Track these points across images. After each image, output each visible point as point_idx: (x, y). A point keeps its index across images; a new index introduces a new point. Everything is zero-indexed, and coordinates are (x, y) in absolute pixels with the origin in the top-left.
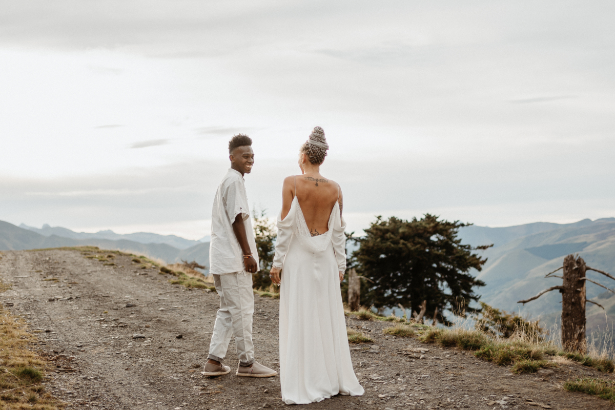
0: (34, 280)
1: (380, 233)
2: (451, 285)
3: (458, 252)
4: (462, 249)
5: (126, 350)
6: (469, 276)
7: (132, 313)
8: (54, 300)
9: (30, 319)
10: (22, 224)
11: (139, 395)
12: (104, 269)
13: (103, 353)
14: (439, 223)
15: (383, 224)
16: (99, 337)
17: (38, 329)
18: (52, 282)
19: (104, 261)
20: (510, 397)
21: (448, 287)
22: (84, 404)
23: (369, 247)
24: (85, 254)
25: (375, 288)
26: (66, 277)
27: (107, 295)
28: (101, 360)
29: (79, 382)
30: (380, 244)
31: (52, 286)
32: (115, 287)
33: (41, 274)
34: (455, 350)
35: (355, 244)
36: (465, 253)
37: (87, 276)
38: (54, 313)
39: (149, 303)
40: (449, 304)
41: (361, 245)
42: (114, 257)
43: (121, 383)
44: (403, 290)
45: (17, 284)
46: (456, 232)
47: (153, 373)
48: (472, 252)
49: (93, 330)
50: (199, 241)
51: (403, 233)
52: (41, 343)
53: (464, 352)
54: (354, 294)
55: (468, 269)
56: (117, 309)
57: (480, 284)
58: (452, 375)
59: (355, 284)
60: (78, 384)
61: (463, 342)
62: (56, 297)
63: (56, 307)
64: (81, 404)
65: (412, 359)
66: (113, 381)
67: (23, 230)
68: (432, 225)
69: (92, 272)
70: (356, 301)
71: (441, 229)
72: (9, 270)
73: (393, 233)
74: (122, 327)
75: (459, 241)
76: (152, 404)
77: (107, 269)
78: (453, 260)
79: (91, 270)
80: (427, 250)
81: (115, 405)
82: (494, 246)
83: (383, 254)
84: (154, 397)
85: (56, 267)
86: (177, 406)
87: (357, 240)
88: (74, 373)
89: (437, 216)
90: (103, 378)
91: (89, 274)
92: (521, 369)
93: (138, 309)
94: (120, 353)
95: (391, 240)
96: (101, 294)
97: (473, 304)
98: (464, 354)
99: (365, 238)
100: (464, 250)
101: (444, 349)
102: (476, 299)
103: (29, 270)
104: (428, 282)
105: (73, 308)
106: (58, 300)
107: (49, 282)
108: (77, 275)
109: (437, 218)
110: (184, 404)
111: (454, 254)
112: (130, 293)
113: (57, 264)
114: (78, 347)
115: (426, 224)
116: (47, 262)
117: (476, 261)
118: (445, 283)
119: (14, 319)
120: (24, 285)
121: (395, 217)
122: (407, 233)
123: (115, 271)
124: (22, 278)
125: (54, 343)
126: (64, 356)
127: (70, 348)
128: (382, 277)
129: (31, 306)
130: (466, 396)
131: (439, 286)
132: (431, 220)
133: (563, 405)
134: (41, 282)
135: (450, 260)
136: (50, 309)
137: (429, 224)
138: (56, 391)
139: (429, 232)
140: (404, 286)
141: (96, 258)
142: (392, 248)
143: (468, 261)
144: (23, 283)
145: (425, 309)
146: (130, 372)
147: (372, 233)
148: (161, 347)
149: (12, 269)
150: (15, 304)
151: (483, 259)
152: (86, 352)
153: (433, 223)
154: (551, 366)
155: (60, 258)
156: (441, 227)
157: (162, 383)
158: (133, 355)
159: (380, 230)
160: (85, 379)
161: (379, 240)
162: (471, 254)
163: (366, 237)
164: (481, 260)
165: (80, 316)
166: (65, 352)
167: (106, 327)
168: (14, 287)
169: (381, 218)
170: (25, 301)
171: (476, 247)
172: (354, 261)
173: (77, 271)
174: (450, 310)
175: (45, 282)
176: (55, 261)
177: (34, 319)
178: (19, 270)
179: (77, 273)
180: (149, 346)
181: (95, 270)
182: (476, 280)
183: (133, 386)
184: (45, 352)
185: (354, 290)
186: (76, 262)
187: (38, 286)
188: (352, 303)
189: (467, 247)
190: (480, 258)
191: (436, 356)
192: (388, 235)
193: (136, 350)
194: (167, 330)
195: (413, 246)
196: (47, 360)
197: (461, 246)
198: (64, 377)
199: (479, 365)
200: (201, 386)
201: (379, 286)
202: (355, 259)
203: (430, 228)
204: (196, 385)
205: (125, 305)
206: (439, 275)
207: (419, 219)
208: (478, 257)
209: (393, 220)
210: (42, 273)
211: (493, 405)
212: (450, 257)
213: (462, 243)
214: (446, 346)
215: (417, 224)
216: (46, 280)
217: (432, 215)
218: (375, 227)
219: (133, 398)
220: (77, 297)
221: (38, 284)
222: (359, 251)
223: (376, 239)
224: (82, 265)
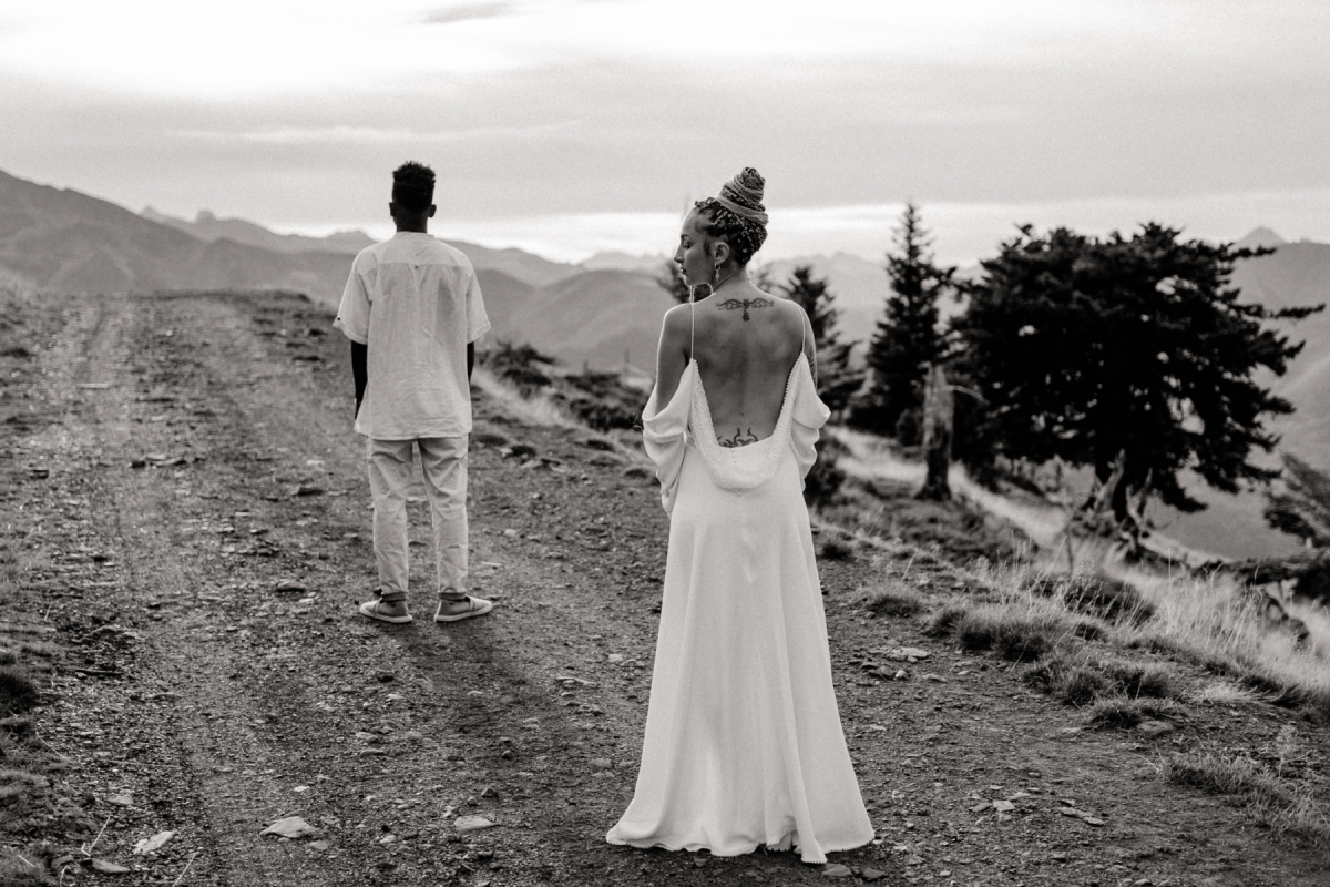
0: (118, 399)
1: (1020, 272)
2: (1201, 409)
3: (1226, 325)
4: (1240, 316)
5: (252, 621)
6: (1252, 387)
7: (305, 515)
8: (143, 464)
9: (73, 518)
10: (149, 209)
11: (233, 749)
12: (290, 372)
13: (200, 626)
14: (1178, 248)
15: (1035, 247)
16: (203, 584)
17: (81, 552)
18: (158, 405)
19: (297, 346)
20: (1030, 792)
21: (1192, 413)
22: (108, 767)
23: (990, 307)
24: (261, 322)
25: (1005, 409)
26: (197, 393)
27: (267, 456)
28: (188, 649)
29: (119, 706)
30: (1021, 301)
31: (154, 419)
32: (295, 433)
33: (141, 381)
34: (985, 658)
35: (958, 299)
36: (1244, 327)
37: (245, 389)
38: (131, 502)
39: (354, 484)
40: (1193, 455)
41: (971, 304)
42: (326, 334)
43: (208, 715)
44: (1077, 418)
45: (79, 408)
46: (1228, 272)
47: (286, 692)
48: (1266, 325)
49: (201, 560)
50: (580, 265)
51: (1083, 273)
52: (72, 593)
54: (939, 430)
55: (1251, 369)
56: (275, 500)
57: (1281, 407)
58: (938, 727)
59: (940, 405)
60: (114, 712)
62: (151, 455)
63: (144, 484)
64: (102, 766)
65: (872, 681)
66: (191, 708)
67: (151, 224)
68: (1160, 253)
69: (259, 379)
70: (943, 448)
71: (1185, 265)
72: (71, 364)
73: (1056, 272)
74: (266, 555)
75: (1235, 294)
76: (253, 773)
77: (298, 370)
78: (1211, 345)
79: (257, 375)
80: (1145, 318)
81: (175, 771)
82: (1326, 310)
83: (1029, 324)
84: (262, 753)
85: (183, 357)
86: (302, 782)
87: (961, 289)
88: (117, 682)
89: (1175, 229)
90: (172, 700)
91: (251, 384)
92: (1102, 718)
93: (323, 503)
94: (236, 631)
95: (1049, 291)
96: (256, 450)
97: (1256, 457)
98: (1002, 669)
99: (982, 282)
100: (1245, 317)
101: (964, 653)
102: (1268, 445)
103: (118, 366)
104: (1143, 399)
105: (178, 492)
106: (152, 465)
107: (152, 406)
108: (224, 387)
109: (1178, 233)
110: (320, 777)
112: (322, 453)
113: (187, 350)
114: (151, 607)
115: (1145, 250)
116: (164, 342)
117: (1271, 349)
118: (1187, 404)
119: (37, 518)
120: (94, 411)
121: (1069, 228)
122: (1092, 274)
123: (315, 379)
124: (95, 389)
125: (103, 592)
126: (111, 631)
127: (133, 611)
128: (1025, 383)
129: (87, 480)
130: (938, 784)
131: (1174, 409)
132: (1158, 239)
133: (1137, 818)
134: (134, 406)
135: (1204, 347)
136: (127, 490)
137: (1152, 250)
138: (58, 729)
139: (1151, 273)
140: (1081, 408)
141: (280, 336)
142: (1051, 309)
143: (1250, 349)
144: (93, 405)
145: (1121, 472)
146: (239, 684)
147: (1003, 271)
148: (329, 621)
149: (80, 359)
150: (52, 473)
151: (1292, 342)
152: (165, 622)
153: (1163, 248)
154: (1174, 714)
155: (199, 330)
156: (1185, 258)
157: (293, 719)
158: (263, 636)
159: (1023, 263)
160: (135, 699)
161: (1018, 289)
162: (1262, 331)
163: (987, 280)
164: (1286, 346)
165: (185, 516)
166: (118, 620)
167: (231, 553)
168: (69, 418)
169: (1030, 231)
170: (77, 465)
171: (1277, 311)
172: (954, 341)
173: (228, 373)
174: (1197, 469)
175: (143, 405)
176: (185, 341)
177: (81, 519)
178: (93, 366)
179: (224, 380)
180: (306, 613)
181: (268, 373)
182: (1269, 396)
183: (230, 724)
184: (73, 619)
185: (937, 420)
186: (232, 346)
187: (123, 416)
188: (932, 453)
189: (1254, 310)
190: (1284, 340)
191: (938, 672)
192: (1042, 278)
193: (273, 625)
194: (363, 567)
195: (1105, 308)
196: (70, 642)
197: (1238, 309)
198: (91, 691)
199: (1020, 700)
200: (374, 733)
201: (1016, 406)
202: (957, 334)
203: (1154, 260)
204: (364, 730)
205: (296, 489)
206: (1173, 382)
207: (1127, 237)
208: (1278, 338)
209: (1061, 237)
210: (145, 377)
211: (983, 811)
212: (1203, 337)
213: (1240, 301)
214: (971, 647)
215: (1122, 249)
216: (145, 401)
217: (1164, 228)
218: (1011, 256)
219: (219, 757)
220: (197, 460)
221: (124, 412)
222: (965, 317)
223: (1011, 287)
224: (244, 355)
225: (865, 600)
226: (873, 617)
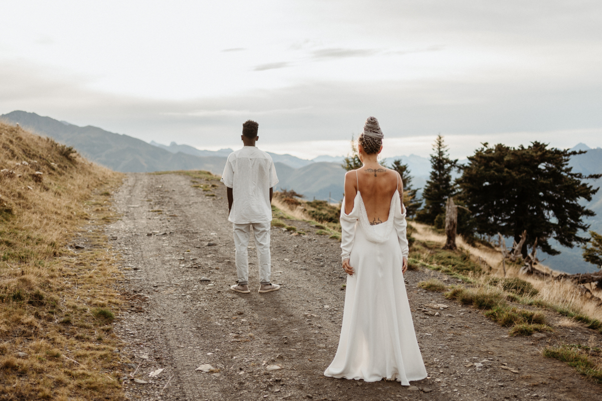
0: (142, 211)
1: (483, 161)
2: (557, 214)
3: (567, 182)
4: (572, 178)
5: (191, 292)
6: (578, 206)
7: (210, 253)
8: (151, 235)
9: (126, 254)
10: (153, 142)
11: (185, 339)
12: (204, 201)
13: (172, 294)
14: (547, 151)
15: (489, 151)
16: (173, 278)
17: (129, 266)
18: (156, 213)
19: (207, 191)
20: (489, 360)
21: (553, 216)
22: (139, 345)
23: (471, 175)
24: (194, 182)
25: (478, 214)
26: (170, 209)
27: (196, 232)
28: (168, 302)
29: (143, 323)
30: (483, 172)
31: (155, 218)
32: (206, 223)
33: (150, 204)
34: (471, 308)
35: (459, 172)
36: (574, 182)
37: (188, 207)
38: (147, 248)
39: (228, 242)
40: (554, 232)
41: (464, 173)
42: (218, 186)
43: (175, 326)
44: (507, 218)
45: (128, 214)
46: (568, 160)
47: (204, 318)
48: (583, 181)
49: (172, 269)
50: (312, 160)
51: (508, 161)
52: (126, 281)
53: (478, 311)
54: (451, 222)
55: (577, 199)
56: (199, 248)
57: (590, 213)
58: (452, 334)
59: (452, 213)
60: (141, 325)
61: (478, 302)
62: (154, 231)
63: (151, 242)
64: (137, 345)
65: (426, 317)
66: (169, 323)
67: (153, 147)
68: (539, 153)
69: (193, 203)
70: (453, 230)
71: (549, 158)
72: (125, 198)
73: (498, 161)
74: (196, 268)
75: (570, 169)
76: (192, 348)
77: (207, 200)
78: (561, 189)
79: (192, 202)
80: (534, 179)
81: (163, 347)
83: (487, 181)
84: (195, 341)
85: (165, 195)
86: (210, 352)
87: (460, 168)
88: (143, 314)
89: (546, 144)
90: (162, 320)
91: (190, 205)
92: (518, 332)
93: (217, 249)
94: (185, 296)
95: (495, 168)
96: (192, 229)
97: (580, 233)
98: (477, 313)
99: (468, 165)
100: (575, 178)
101: (462, 306)
102: (585, 228)
103: (142, 199)
104: (533, 211)
105: (164, 245)
106: (154, 235)
107: (154, 213)
108: (180, 206)
109: (547, 145)
110: (217, 349)
111: (561, 183)
112: (216, 230)
113: (167, 193)
114: (154, 287)
115: (533, 152)
116: (159, 190)
117: (585, 191)
118: (551, 212)
119: (113, 254)
120: (134, 215)
121: (502, 144)
122: (512, 161)
123: (213, 203)
124: (133, 207)
125: (137, 281)
126: (140, 295)
127: (148, 288)
128: (486, 204)
129: (131, 240)
130: (452, 356)
131: (546, 214)
132: (539, 148)
133: (532, 371)
134: (148, 213)
135: (558, 190)
136: (146, 244)
137: (536, 152)
138: (122, 331)
139: (536, 161)
140: (508, 214)
141: (201, 187)
142: (496, 176)
143: (577, 191)
144: (133, 213)
145: (525, 239)
146: (187, 315)
147: (477, 161)
148: (219, 292)
149: (128, 196)
150: (118, 238)
151: (594, 188)
152: (159, 292)
153: (541, 151)
154: (546, 331)
155: (171, 185)
156: (549, 155)
157: (207, 328)
158: (195, 298)
159: (485, 158)
160: (149, 320)
161: (482, 168)
162: (581, 183)
163: (470, 164)
164: (592, 189)
165: (167, 253)
166: (143, 291)
167: (183, 267)
168: (124, 218)
169: (487, 145)
170: (127, 235)
171: (587, 176)
172: (457, 188)
173: (182, 201)
174: (556, 238)
175: (151, 213)
176: (166, 190)
177: (129, 254)
178: (133, 199)
179: (180, 204)
180: (211, 289)
181: (196, 201)
182: (585, 209)
183: (184, 330)
184: (126, 291)
185: (451, 219)
186: (183, 191)
187: (144, 217)
188: (449, 231)
189: (578, 175)
190: (591, 187)
191: (452, 313)
192: (492, 163)
193: (199, 293)
194: (232, 272)
195: (517, 175)
196: (125, 299)
197: (572, 175)
198: (133, 317)
199: (485, 325)
200: (236, 334)
201: (482, 213)
202: (458, 185)
203: (537, 156)
204: (232, 332)
205: (207, 244)
206: (545, 204)
207: (526, 147)
208: (588, 186)
209: (500, 147)
210: (152, 203)
211: (470, 367)
212: (557, 186)
213: (572, 172)
214: (465, 304)
215: (524, 152)
216: (152, 211)
217: (541, 143)
218: (479, 155)
219: (180, 342)
220: (171, 233)
221: (144, 216)
222: (462, 179)
223: (480, 167)
224: (188, 195)
225: (423, 286)
226: (426, 292)
